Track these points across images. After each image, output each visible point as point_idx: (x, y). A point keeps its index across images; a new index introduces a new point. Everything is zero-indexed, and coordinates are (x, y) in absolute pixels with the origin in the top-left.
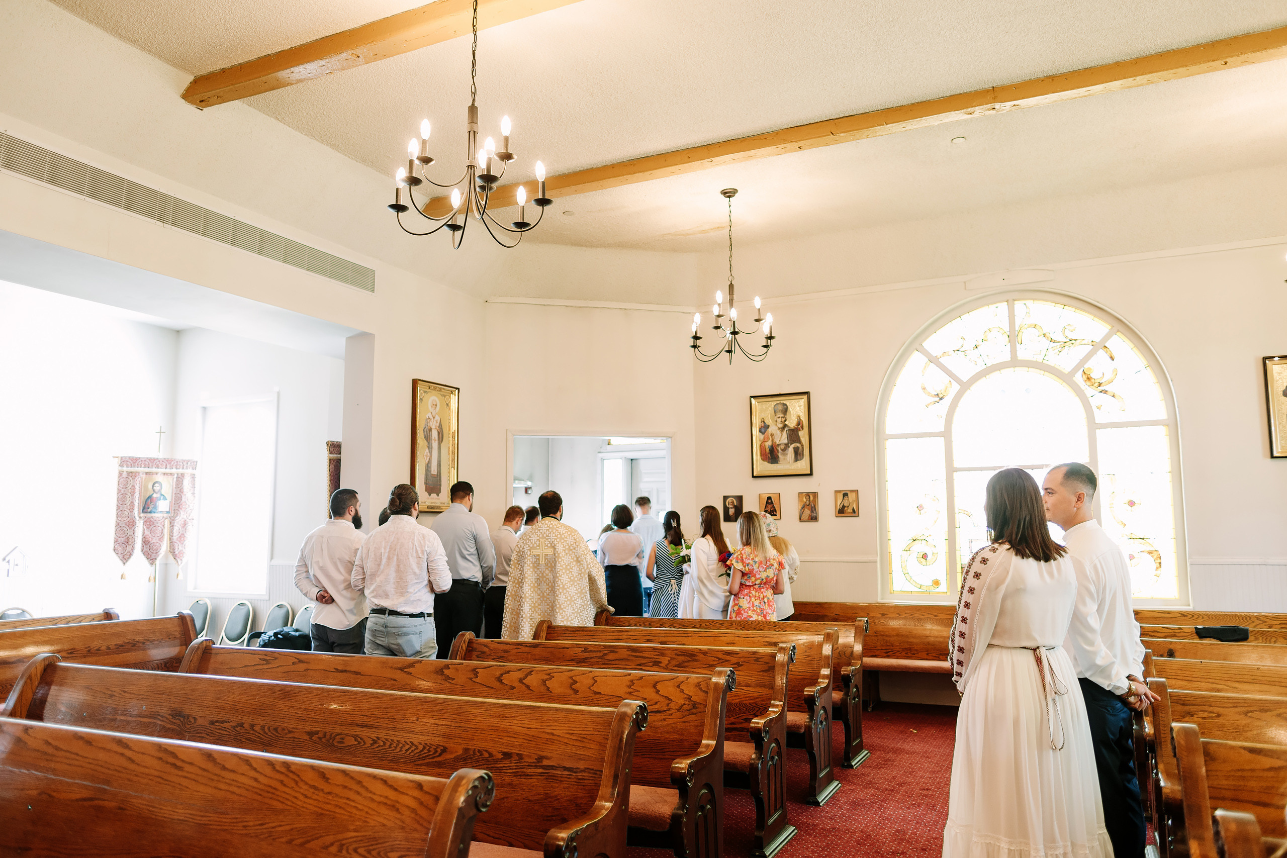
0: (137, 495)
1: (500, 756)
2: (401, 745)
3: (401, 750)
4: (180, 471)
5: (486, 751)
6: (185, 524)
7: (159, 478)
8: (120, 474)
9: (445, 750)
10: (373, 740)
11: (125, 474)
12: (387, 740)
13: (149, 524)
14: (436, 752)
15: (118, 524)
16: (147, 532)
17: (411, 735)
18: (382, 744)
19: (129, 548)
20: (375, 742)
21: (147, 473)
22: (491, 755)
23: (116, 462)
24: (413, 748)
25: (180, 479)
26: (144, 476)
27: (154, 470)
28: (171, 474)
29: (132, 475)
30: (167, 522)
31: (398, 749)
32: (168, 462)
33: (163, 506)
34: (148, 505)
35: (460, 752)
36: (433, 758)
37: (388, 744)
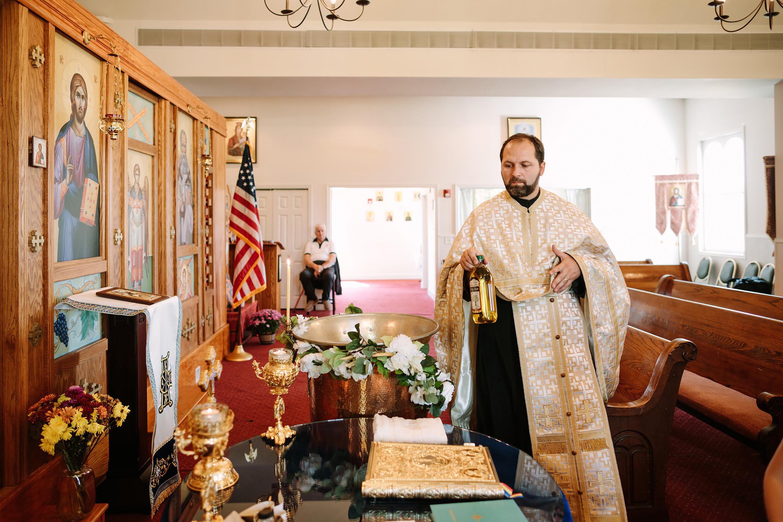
0: (666, 196)
1: (774, 353)
2: (724, 339)
3: (723, 341)
4: (689, 181)
5: (767, 349)
6: (694, 213)
7: (677, 186)
8: (656, 184)
9: (745, 345)
10: (711, 334)
11: (658, 185)
12: (717, 334)
13: (674, 212)
14: (741, 345)
15: (657, 214)
16: (673, 217)
17: (729, 334)
18: (714, 336)
19: (663, 226)
20: (712, 335)
21: (671, 184)
22: (769, 352)
23: (653, 179)
24: (730, 341)
25: (690, 185)
26: (668, 185)
27: (674, 181)
28: (684, 183)
29: (663, 185)
30: (684, 212)
31: (722, 341)
32: (682, 177)
33: (681, 202)
34: (672, 202)
35: (753, 347)
36: (739, 348)
37: (718, 337)
